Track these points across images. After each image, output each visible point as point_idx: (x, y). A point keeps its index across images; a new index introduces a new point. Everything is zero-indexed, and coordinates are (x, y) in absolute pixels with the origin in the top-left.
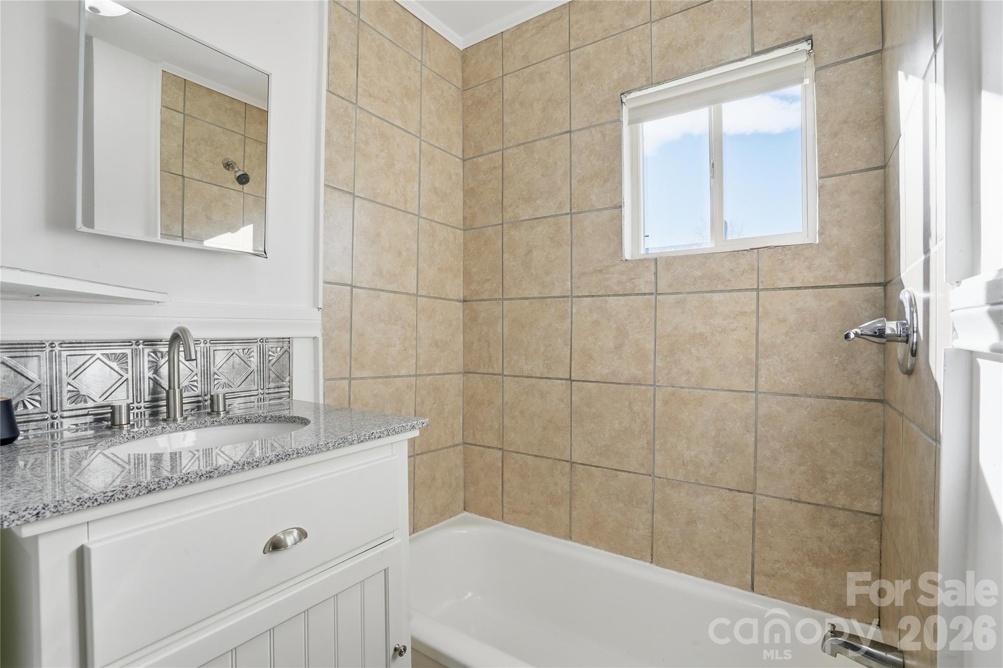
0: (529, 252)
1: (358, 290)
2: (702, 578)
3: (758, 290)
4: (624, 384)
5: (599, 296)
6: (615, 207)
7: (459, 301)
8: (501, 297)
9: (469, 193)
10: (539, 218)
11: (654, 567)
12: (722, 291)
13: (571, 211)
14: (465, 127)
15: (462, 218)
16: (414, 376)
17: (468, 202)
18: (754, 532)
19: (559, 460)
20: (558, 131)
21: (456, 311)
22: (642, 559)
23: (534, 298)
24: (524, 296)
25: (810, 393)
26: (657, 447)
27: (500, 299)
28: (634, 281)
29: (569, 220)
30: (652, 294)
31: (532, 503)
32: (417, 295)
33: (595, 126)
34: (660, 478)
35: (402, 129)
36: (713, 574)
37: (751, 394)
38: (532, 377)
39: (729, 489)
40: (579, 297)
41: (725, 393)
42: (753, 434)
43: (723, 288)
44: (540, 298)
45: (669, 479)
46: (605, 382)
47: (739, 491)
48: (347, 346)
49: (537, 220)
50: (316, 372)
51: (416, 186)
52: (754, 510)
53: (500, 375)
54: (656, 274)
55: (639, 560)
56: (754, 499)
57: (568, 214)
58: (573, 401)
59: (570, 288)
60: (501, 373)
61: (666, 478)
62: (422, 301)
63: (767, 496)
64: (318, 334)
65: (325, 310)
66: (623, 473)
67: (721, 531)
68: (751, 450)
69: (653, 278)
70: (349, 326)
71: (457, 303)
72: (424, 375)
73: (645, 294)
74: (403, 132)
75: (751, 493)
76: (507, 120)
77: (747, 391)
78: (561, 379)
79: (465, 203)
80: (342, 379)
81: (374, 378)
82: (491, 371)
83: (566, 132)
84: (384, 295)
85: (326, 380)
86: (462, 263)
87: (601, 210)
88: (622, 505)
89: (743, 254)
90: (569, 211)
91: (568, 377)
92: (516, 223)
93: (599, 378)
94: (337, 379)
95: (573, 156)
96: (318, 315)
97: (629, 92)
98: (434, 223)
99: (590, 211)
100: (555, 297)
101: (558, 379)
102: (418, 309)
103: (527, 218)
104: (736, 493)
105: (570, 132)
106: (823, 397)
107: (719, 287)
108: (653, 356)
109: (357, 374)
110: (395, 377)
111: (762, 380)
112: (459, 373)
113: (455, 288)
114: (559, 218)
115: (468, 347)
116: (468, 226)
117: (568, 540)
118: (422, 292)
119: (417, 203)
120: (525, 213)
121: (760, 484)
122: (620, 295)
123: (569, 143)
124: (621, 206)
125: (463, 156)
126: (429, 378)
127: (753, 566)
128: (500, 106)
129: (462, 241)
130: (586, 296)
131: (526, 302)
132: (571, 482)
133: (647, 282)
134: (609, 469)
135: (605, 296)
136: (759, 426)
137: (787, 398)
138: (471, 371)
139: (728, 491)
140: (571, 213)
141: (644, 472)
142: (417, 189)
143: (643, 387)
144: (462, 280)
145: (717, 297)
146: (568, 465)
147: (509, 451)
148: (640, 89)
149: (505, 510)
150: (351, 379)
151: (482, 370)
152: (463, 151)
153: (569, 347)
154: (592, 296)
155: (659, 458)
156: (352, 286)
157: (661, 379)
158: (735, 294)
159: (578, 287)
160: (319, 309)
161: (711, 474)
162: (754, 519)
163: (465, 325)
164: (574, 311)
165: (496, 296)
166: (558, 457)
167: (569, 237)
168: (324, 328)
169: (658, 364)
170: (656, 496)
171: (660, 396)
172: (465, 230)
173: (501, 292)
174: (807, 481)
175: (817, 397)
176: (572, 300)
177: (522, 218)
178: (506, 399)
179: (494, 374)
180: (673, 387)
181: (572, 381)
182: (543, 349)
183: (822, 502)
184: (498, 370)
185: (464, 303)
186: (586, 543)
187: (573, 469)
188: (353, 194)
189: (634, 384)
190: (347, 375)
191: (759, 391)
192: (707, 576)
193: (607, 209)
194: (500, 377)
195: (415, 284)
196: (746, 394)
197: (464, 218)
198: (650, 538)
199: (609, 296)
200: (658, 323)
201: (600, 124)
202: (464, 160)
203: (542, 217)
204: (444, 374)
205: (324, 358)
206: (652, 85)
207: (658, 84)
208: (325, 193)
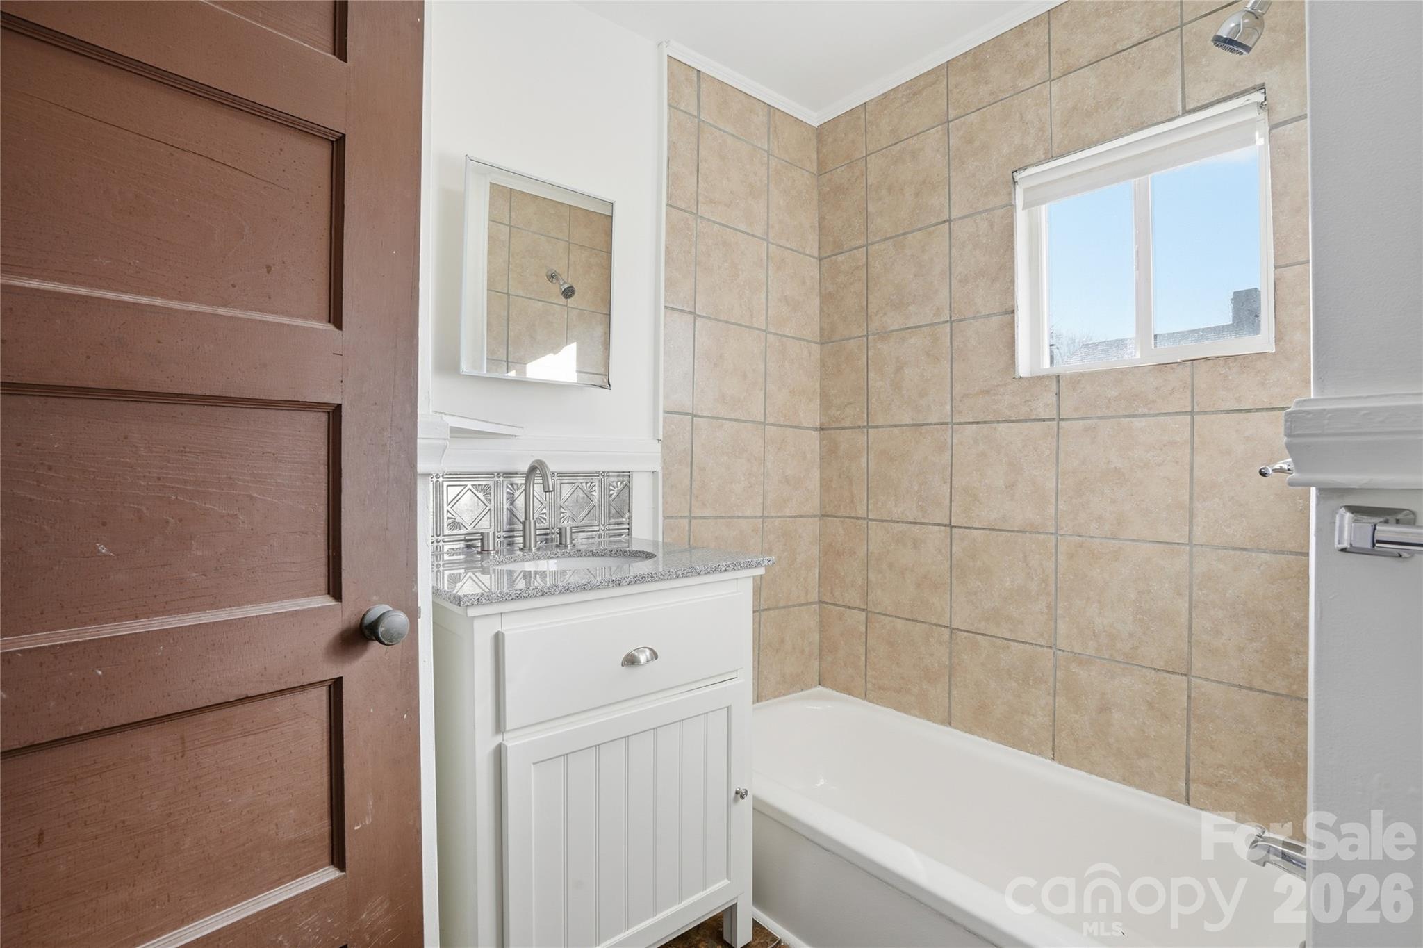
0: (899, 369)
1: (700, 419)
2: (1119, 782)
3: (1192, 413)
4: (1017, 531)
5: (985, 422)
6: (1006, 313)
7: (816, 429)
8: (865, 424)
9: (827, 299)
10: (911, 328)
11: (1055, 764)
12: (1144, 415)
13: (951, 318)
14: (822, 219)
15: (818, 330)
16: (761, 517)
17: (825, 309)
18: (1188, 726)
19: (936, 625)
20: (934, 221)
21: (812, 443)
22: (1040, 754)
23: (906, 425)
24: (894, 423)
25: (1264, 547)
26: (1059, 612)
27: (864, 427)
28: (1030, 403)
29: (948, 329)
30: (1053, 419)
31: (902, 678)
32: (764, 423)
33: (980, 213)
34: (1063, 651)
35: (747, 234)
36: (1134, 776)
37: (1183, 547)
38: (903, 522)
39: (1155, 669)
40: (960, 423)
41: (1148, 545)
42: (1187, 599)
43: (1146, 411)
44: (913, 425)
45: (1075, 654)
46: (994, 530)
47: (1168, 672)
48: (687, 481)
49: (909, 330)
50: (655, 509)
51: (763, 296)
52: (1189, 697)
53: (864, 519)
54: (1058, 394)
55: (1037, 755)
56: (1189, 682)
57: (947, 322)
58: (953, 552)
59: (949, 413)
60: (866, 517)
61: (1071, 652)
62: (771, 430)
63: (1206, 679)
64: (658, 467)
65: (666, 443)
66: (1017, 644)
67: (1145, 723)
68: (1184, 619)
69: (1055, 399)
70: (689, 459)
71: (813, 432)
72: (772, 517)
73: (1044, 420)
74: (747, 236)
75: (1185, 675)
76: (871, 209)
77: (1178, 544)
78: (939, 525)
79: (822, 311)
80: (681, 517)
81: (716, 518)
82: (853, 515)
83: (945, 222)
84: (727, 424)
85: (665, 518)
86: (818, 384)
87: (989, 315)
88: (1014, 684)
89: (1173, 368)
90: (949, 319)
91: (947, 522)
92: (884, 335)
93: (985, 525)
94: (677, 517)
95: (954, 251)
96: (658, 447)
97: (1024, 168)
98: (784, 339)
99: (974, 318)
100: (931, 424)
101: (934, 524)
102: (766, 441)
103: (896, 327)
104: (1165, 675)
105: (949, 221)
106: (1282, 553)
107: (1141, 411)
108: (1054, 497)
109: (697, 512)
110: (739, 517)
111: (1198, 530)
112: (815, 516)
113: (811, 414)
114: (936, 327)
115: (825, 485)
116: (826, 338)
117: (946, 726)
118: (771, 420)
119: (764, 317)
120: (894, 321)
121: (1197, 664)
122: (1013, 422)
123: (947, 235)
124: (1014, 311)
125: (819, 255)
126: (777, 521)
127: (1188, 771)
128: (863, 193)
129: (819, 356)
130: (969, 423)
131: (896, 430)
132: (950, 653)
133: (1047, 405)
134: (999, 637)
135: (993, 422)
136: (1195, 588)
137: (1232, 552)
138: (829, 513)
139: (1153, 671)
140: (951, 321)
141: (1043, 643)
142: (764, 301)
143: (1042, 536)
144: (819, 403)
145: (1138, 423)
146: (946, 632)
147: (875, 613)
148: (1038, 164)
149: (869, 686)
150: (691, 518)
151: (842, 513)
152: (819, 248)
153: (949, 484)
154: (978, 423)
155: (1062, 628)
156: (693, 415)
157: (1064, 526)
158: (1161, 418)
159: (960, 412)
160: (659, 440)
161: (1131, 648)
162: (1188, 710)
163: (822, 459)
164: (955, 441)
165: (860, 423)
166: (935, 621)
167: (949, 350)
168: (664, 461)
169: (1060, 507)
170: (1059, 673)
171: (1062, 548)
172: (822, 344)
173: (866, 419)
174: (1263, 661)
175: (1275, 552)
176: (952, 428)
177: (892, 328)
178: (871, 548)
179: (857, 518)
180: (1080, 536)
181: (953, 527)
182: (916, 488)
183: (1283, 692)
184: (861, 512)
185: (822, 432)
186: (970, 731)
187: (954, 637)
188: (693, 313)
189: (1030, 533)
190: (687, 514)
191: (1194, 543)
192: (1125, 780)
193: (995, 315)
194: (865, 522)
195: (763, 411)
196: (1176, 546)
197: (822, 329)
198: (1051, 728)
199: (998, 422)
200: (1062, 456)
201: (987, 210)
202: (820, 260)
203: (915, 327)
204: (796, 516)
205: (664, 493)
206: (1052, 158)
207: (1060, 156)
208: (665, 316)
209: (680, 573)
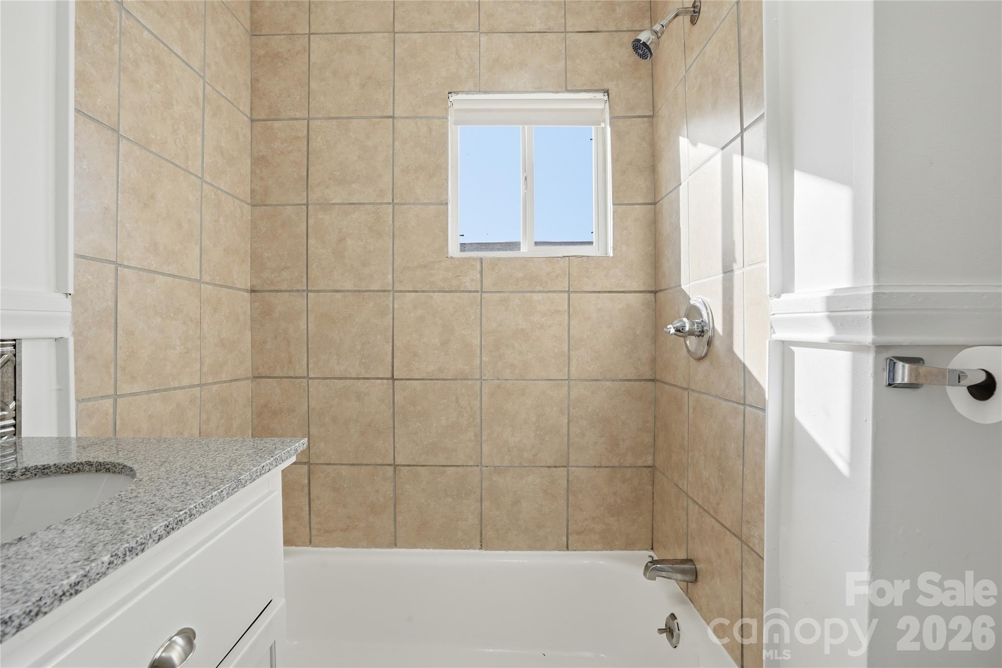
0: (341, 240)
1: (126, 270)
2: (527, 550)
3: (569, 292)
4: (451, 380)
5: (423, 292)
6: (441, 204)
7: (246, 291)
8: (305, 288)
9: (259, 161)
10: (354, 204)
11: (483, 552)
12: (540, 292)
13: (393, 200)
14: (254, 80)
15: (250, 191)
16: (198, 385)
17: (257, 171)
18: (568, 499)
19: (381, 465)
20: (379, 114)
21: (243, 304)
22: (472, 547)
23: (347, 291)
24: (336, 288)
25: (608, 378)
26: (484, 438)
27: (303, 291)
28: (460, 278)
29: (391, 210)
30: (477, 291)
31: (349, 517)
32: (199, 281)
33: (421, 118)
34: (487, 467)
35: (183, 61)
36: (536, 544)
37: (564, 382)
38: (346, 378)
39: (548, 467)
40: (401, 291)
41: (543, 382)
42: (567, 416)
43: (541, 289)
44: (355, 291)
45: (496, 467)
46: (431, 379)
47: (556, 467)
48: (110, 349)
49: (353, 206)
50: (62, 392)
51: (199, 139)
52: (568, 481)
53: (304, 377)
54: (481, 272)
55: (469, 549)
56: (568, 471)
57: (389, 203)
58: (396, 401)
59: (391, 282)
60: (306, 375)
61: (493, 466)
62: (207, 289)
63: (578, 467)
64: (66, 332)
65: (78, 298)
66: (451, 468)
67: (542, 505)
68: (565, 430)
69: (479, 276)
70: (113, 320)
71: (245, 293)
72: (210, 384)
73: (470, 292)
74: (183, 64)
75: (566, 467)
76: (314, 86)
77: (562, 380)
78: (381, 379)
79: (253, 172)
80: (103, 397)
81: (148, 392)
82: (291, 374)
83: (388, 117)
84: (160, 279)
85: (78, 401)
86: (249, 245)
87: (427, 204)
88: (450, 500)
89: (558, 261)
90: (391, 201)
91: (390, 375)
92: (326, 206)
93: (424, 376)
94: (96, 399)
95: (397, 143)
96: (67, 304)
97: (457, 93)
98: (220, 192)
99: (414, 204)
100: (374, 291)
101: (378, 378)
102: (202, 300)
103: (338, 201)
104: (554, 469)
105: (393, 117)
106: (617, 380)
107: (538, 288)
108: (479, 351)
109: (124, 388)
110: (175, 389)
111: (573, 369)
112: (248, 379)
113: (243, 277)
114: (379, 206)
115: (258, 347)
116: (258, 200)
117: (393, 548)
118: (206, 278)
119: (200, 163)
120: (337, 195)
121: (572, 458)
122: (446, 292)
123: (391, 129)
124: (447, 203)
125: (251, 115)
126: (215, 387)
127: (568, 529)
128: (305, 68)
129: (250, 218)
130: (409, 291)
131: (338, 296)
132: (395, 486)
133: (472, 280)
134: (437, 466)
135: (429, 291)
136: (571, 409)
137: (591, 383)
138: (263, 375)
139: (547, 468)
140: (393, 203)
141: (472, 464)
142: (200, 144)
143: (470, 382)
144: (249, 265)
145: (536, 297)
146: (390, 469)
147: (318, 464)
148: (468, 92)
149: (314, 532)
150: (116, 397)
151: (279, 373)
152: (251, 109)
153: (391, 344)
154: (416, 292)
155: (486, 448)
156: (117, 265)
157: (487, 373)
158: (550, 295)
159: (401, 282)
160: (68, 295)
161: (533, 456)
162: (568, 489)
163: (253, 320)
164: (396, 306)
165: (299, 287)
166: (380, 462)
167: (391, 228)
168: (75, 323)
169: (484, 358)
170: (484, 484)
171: (485, 390)
172: (253, 206)
173: (305, 283)
174: (607, 449)
175: (613, 380)
176: (393, 294)
177: (334, 201)
178: (313, 404)
179: (296, 378)
180: (498, 380)
181: (395, 379)
182: (359, 347)
183: (617, 464)
184: (301, 371)
185: (253, 294)
186: (414, 546)
187: (397, 472)
188: (116, 131)
189: (461, 379)
190: (112, 392)
191: (571, 378)
192: (531, 548)
193: (432, 204)
194: (305, 380)
195: (198, 267)
196: (560, 382)
197: (253, 191)
198: (479, 526)
199: (434, 292)
200: (484, 320)
201: (427, 118)
202: (252, 121)
203: (359, 204)
204: (231, 381)
205: (76, 368)
206: (479, 92)
207: (486, 92)
208: (76, 121)
209: (225, 493)
